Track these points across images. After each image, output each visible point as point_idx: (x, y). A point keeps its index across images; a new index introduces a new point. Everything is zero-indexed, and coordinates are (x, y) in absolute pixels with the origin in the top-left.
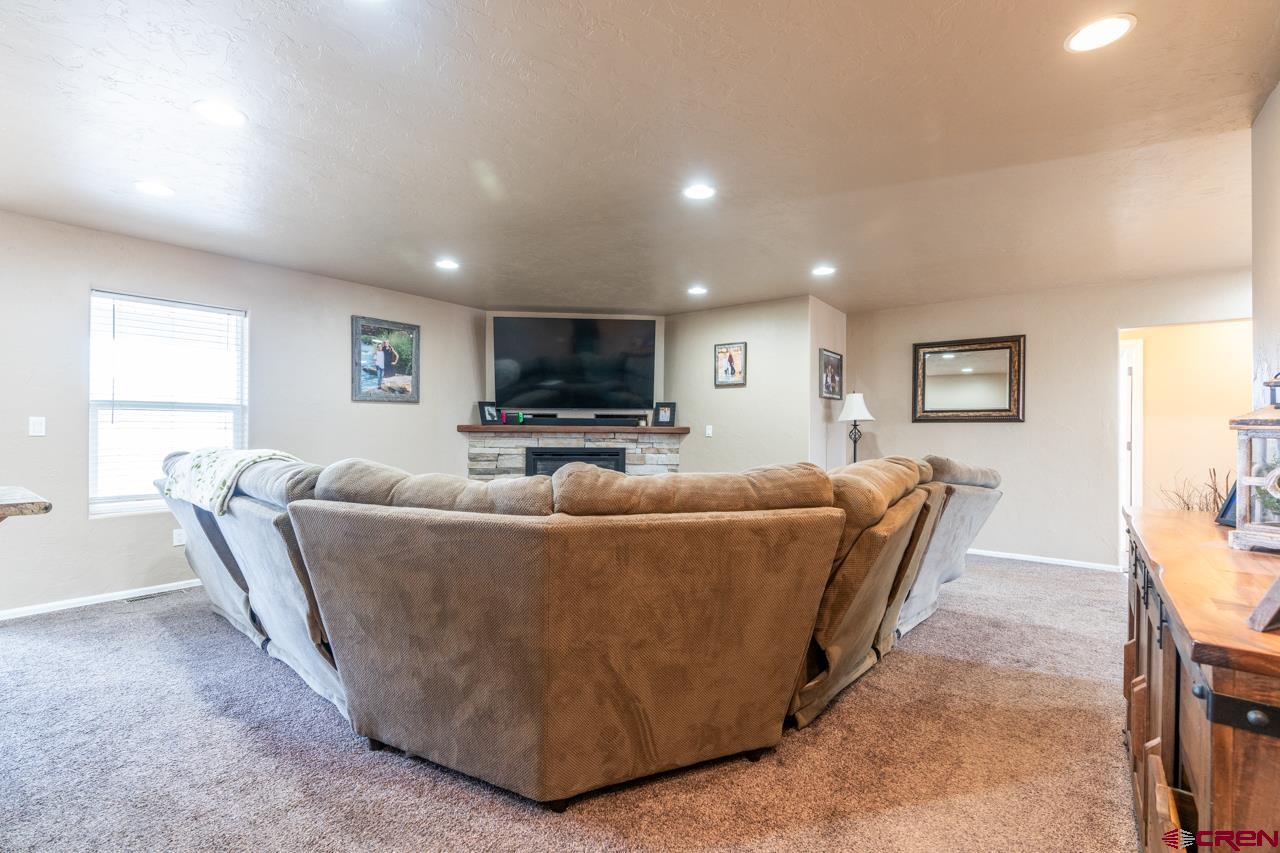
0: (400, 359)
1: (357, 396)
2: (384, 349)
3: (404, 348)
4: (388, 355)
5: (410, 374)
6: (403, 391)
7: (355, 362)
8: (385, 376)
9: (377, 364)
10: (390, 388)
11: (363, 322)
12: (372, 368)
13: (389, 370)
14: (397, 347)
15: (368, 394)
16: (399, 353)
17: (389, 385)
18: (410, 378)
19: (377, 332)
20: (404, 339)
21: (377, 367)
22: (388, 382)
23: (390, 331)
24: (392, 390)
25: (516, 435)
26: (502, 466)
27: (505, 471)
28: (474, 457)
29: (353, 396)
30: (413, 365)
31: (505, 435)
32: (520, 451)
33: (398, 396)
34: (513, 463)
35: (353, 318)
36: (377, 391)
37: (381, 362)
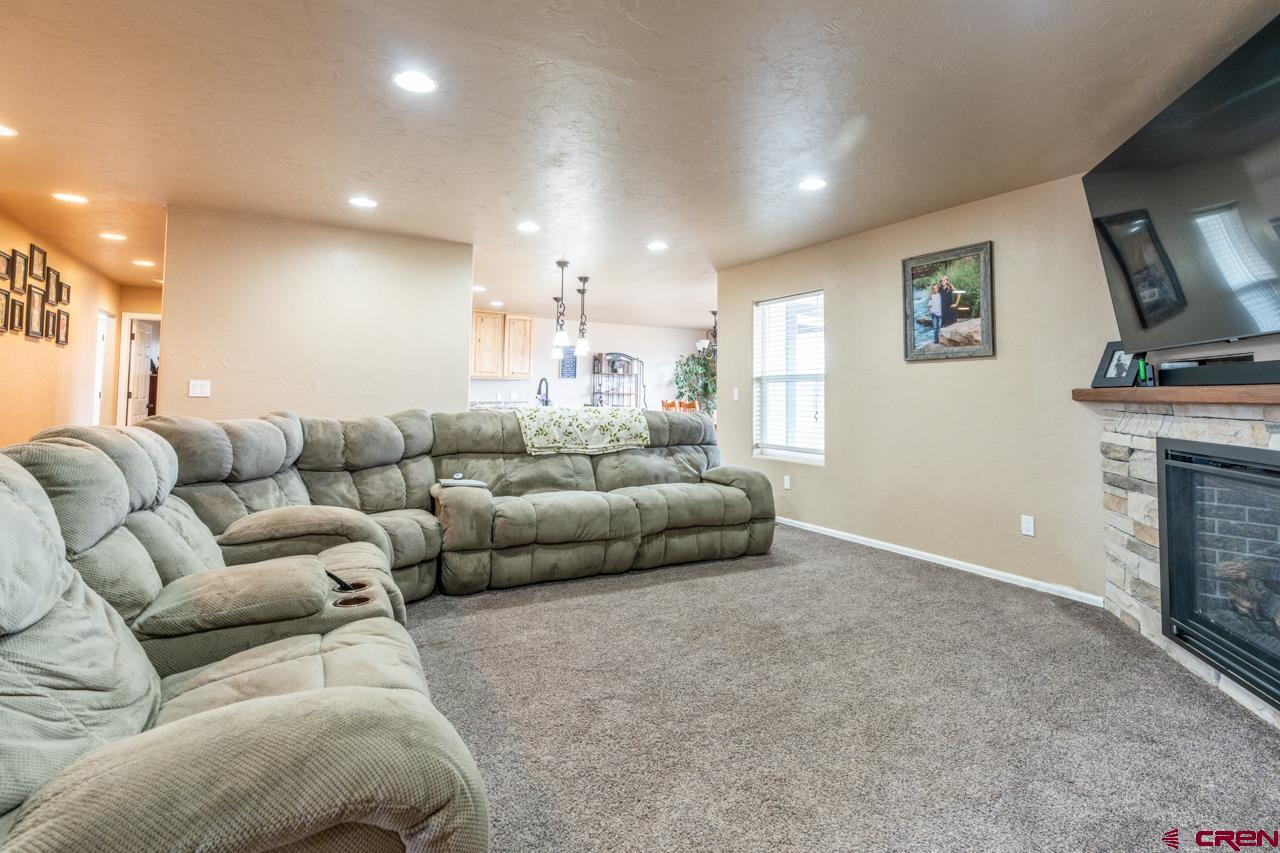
0: (963, 298)
1: (912, 355)
2: (941, 290)
3: (969, 280)
4: (947, 296)
5: (978, 316)
6: (969, 340)
7: (908, 316)
8: (944, 325)
9: (932, 310)
10: (950, 340)
11: (913, 264)
12: (927, 318)
13: (949, 316)
14: (958, 284)
15: (923, 351)
16: (961, 290)
17: (949, 336)
18: (978, 321)
19: (931, 271)
20: (968, 268)
21: (933, 316)
22: (946, 332)
23: (947, 264)
24: (954, 343)
25: (1148, 408)
26: (1135, 474)
27: (1136, 486)
28: (1106, 450)
29: (906, 356)
30: (983, 302)
31: (1134, 407)
32: (1152, 445)
33: (961, 350)
34: (1147, 468)
35: (904, 263)
36: (934, 346)
37: (937, 309)
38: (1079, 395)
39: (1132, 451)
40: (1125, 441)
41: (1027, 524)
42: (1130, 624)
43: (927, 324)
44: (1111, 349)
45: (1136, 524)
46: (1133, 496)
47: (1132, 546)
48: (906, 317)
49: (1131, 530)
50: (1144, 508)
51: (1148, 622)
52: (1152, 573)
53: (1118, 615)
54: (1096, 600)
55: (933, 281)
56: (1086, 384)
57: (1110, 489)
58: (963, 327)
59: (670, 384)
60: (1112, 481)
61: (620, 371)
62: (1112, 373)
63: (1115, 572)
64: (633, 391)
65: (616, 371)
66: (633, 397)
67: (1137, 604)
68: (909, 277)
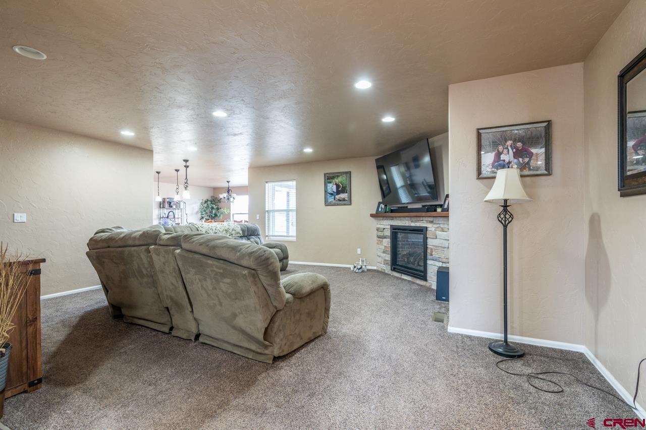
0: (342, 187)
1: (327, 204)
2: (336, 184)
3: (344, 182)
4: (338, 186)
5: (346, 193)
6: (344, 200)
7: (326, 191)
8: (337, 195)
9: (333, 190)
11: (327, 175)
12: (331, 192)
13: (338, 192)
14: (341, 183)
16: (342, 184)
18: (347, 194)
19: (333, 178)
20: (344, 178)
21: (334, 192)
22: (337, 197)
23: (338, 176)
24: (340, 200)
25: (388, 218)
26: (385, 234)
27: (385, 237)
28: (378, 229)
29: (325, 204)
30: (348, 188)
31: (385, 218)
32: (389, 227)
33: (342, 202)
34: (388, 233)
35: (325, 175)
36: (334, 201)
37: (335, 190)
38: (372, 216)
39: (384, 229)
40: (382, 227)
41: (359, 251)
42: (383, 271)
43: (332, 194)
44: (380, 203)
45: (385, 246)
46: (384, 240)
47: (384, 252)
48: (325, 192)
49: (383, 248)
50: (387, 242)
51: (387, 269)
52: (388, 257)
53: (380, 270)
54: (375, 268)
55: (334, 181)
56: (374, 212)
57: (378, 239)
58: (342, 196)
59: (197, 213)
60: (379, 237)
61: (174, 207)
62: (380, 210)
63: (379, 260)
64: (180, 216)
65: (172, 207)
66: (180, 219)
67: (384, 266)
68: (326, 179)
